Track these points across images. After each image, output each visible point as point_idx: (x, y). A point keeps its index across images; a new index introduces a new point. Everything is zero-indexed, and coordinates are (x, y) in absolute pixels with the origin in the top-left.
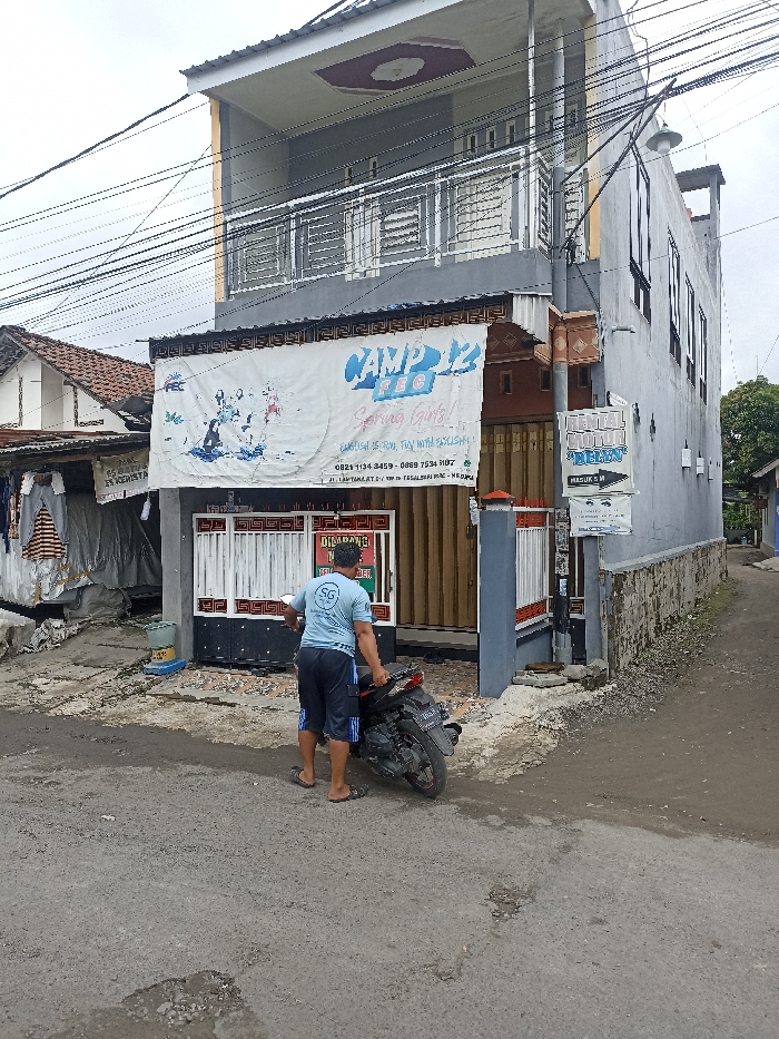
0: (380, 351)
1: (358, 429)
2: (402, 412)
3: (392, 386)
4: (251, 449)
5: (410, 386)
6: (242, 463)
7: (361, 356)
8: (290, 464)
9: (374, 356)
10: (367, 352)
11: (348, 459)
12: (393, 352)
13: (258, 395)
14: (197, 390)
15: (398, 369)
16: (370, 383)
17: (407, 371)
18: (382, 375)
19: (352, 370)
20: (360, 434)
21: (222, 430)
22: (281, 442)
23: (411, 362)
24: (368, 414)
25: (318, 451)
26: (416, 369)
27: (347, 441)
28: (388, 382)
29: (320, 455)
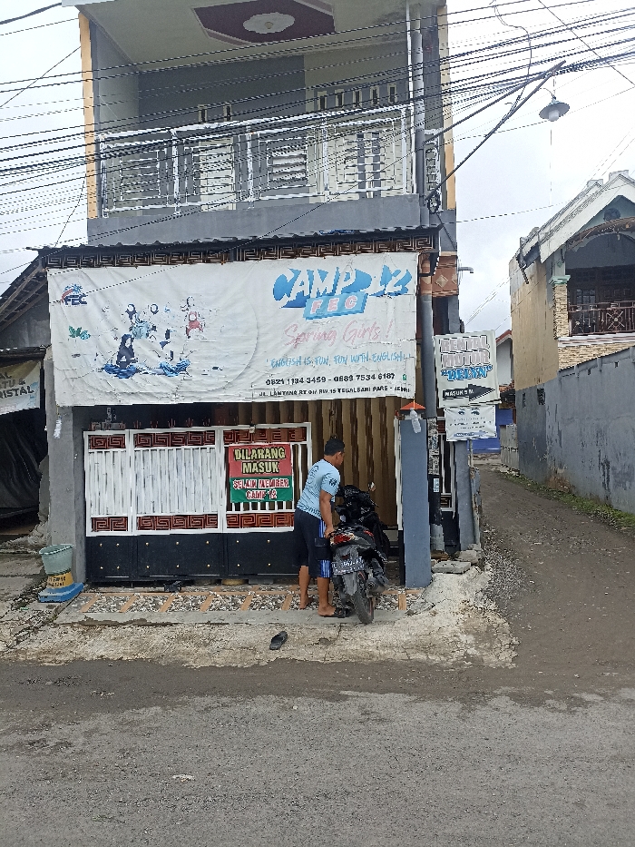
0: (310, 273)
1: (290, 345)
2: (333, 330)
3: (325, 305)
4: (172, 365)
5: (342, 305)
6: (162, 378)
7: (290, 276)
8: (217, 379)
9: (304, 277)
10: (297, 273)
11: (279, 373)
12: (323, 275)
13: (176, 311)
14: (103, 304)
15: (329, 291)
16: (300, 302)
17: (338, 292)
18: (313, 295)
19: (281, 290)
20: (291, 350)
21: (137, 345)
22: (206, 358)
23: (342, 285)
24: (300, 332)
25: (248, 367)
26: (348, 290)
27: (278, 358)
28: (320, 302)
29: (250, 371)
